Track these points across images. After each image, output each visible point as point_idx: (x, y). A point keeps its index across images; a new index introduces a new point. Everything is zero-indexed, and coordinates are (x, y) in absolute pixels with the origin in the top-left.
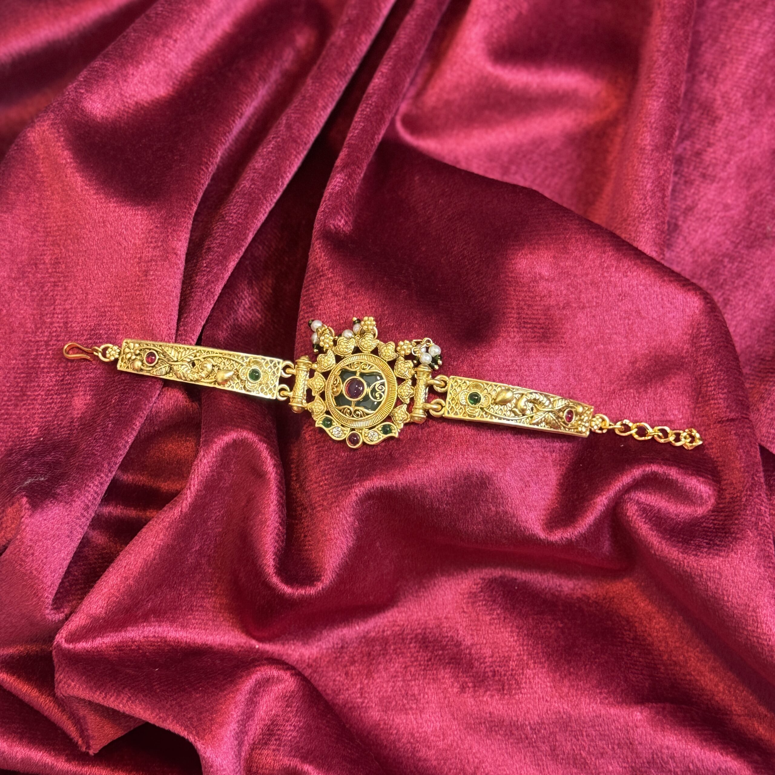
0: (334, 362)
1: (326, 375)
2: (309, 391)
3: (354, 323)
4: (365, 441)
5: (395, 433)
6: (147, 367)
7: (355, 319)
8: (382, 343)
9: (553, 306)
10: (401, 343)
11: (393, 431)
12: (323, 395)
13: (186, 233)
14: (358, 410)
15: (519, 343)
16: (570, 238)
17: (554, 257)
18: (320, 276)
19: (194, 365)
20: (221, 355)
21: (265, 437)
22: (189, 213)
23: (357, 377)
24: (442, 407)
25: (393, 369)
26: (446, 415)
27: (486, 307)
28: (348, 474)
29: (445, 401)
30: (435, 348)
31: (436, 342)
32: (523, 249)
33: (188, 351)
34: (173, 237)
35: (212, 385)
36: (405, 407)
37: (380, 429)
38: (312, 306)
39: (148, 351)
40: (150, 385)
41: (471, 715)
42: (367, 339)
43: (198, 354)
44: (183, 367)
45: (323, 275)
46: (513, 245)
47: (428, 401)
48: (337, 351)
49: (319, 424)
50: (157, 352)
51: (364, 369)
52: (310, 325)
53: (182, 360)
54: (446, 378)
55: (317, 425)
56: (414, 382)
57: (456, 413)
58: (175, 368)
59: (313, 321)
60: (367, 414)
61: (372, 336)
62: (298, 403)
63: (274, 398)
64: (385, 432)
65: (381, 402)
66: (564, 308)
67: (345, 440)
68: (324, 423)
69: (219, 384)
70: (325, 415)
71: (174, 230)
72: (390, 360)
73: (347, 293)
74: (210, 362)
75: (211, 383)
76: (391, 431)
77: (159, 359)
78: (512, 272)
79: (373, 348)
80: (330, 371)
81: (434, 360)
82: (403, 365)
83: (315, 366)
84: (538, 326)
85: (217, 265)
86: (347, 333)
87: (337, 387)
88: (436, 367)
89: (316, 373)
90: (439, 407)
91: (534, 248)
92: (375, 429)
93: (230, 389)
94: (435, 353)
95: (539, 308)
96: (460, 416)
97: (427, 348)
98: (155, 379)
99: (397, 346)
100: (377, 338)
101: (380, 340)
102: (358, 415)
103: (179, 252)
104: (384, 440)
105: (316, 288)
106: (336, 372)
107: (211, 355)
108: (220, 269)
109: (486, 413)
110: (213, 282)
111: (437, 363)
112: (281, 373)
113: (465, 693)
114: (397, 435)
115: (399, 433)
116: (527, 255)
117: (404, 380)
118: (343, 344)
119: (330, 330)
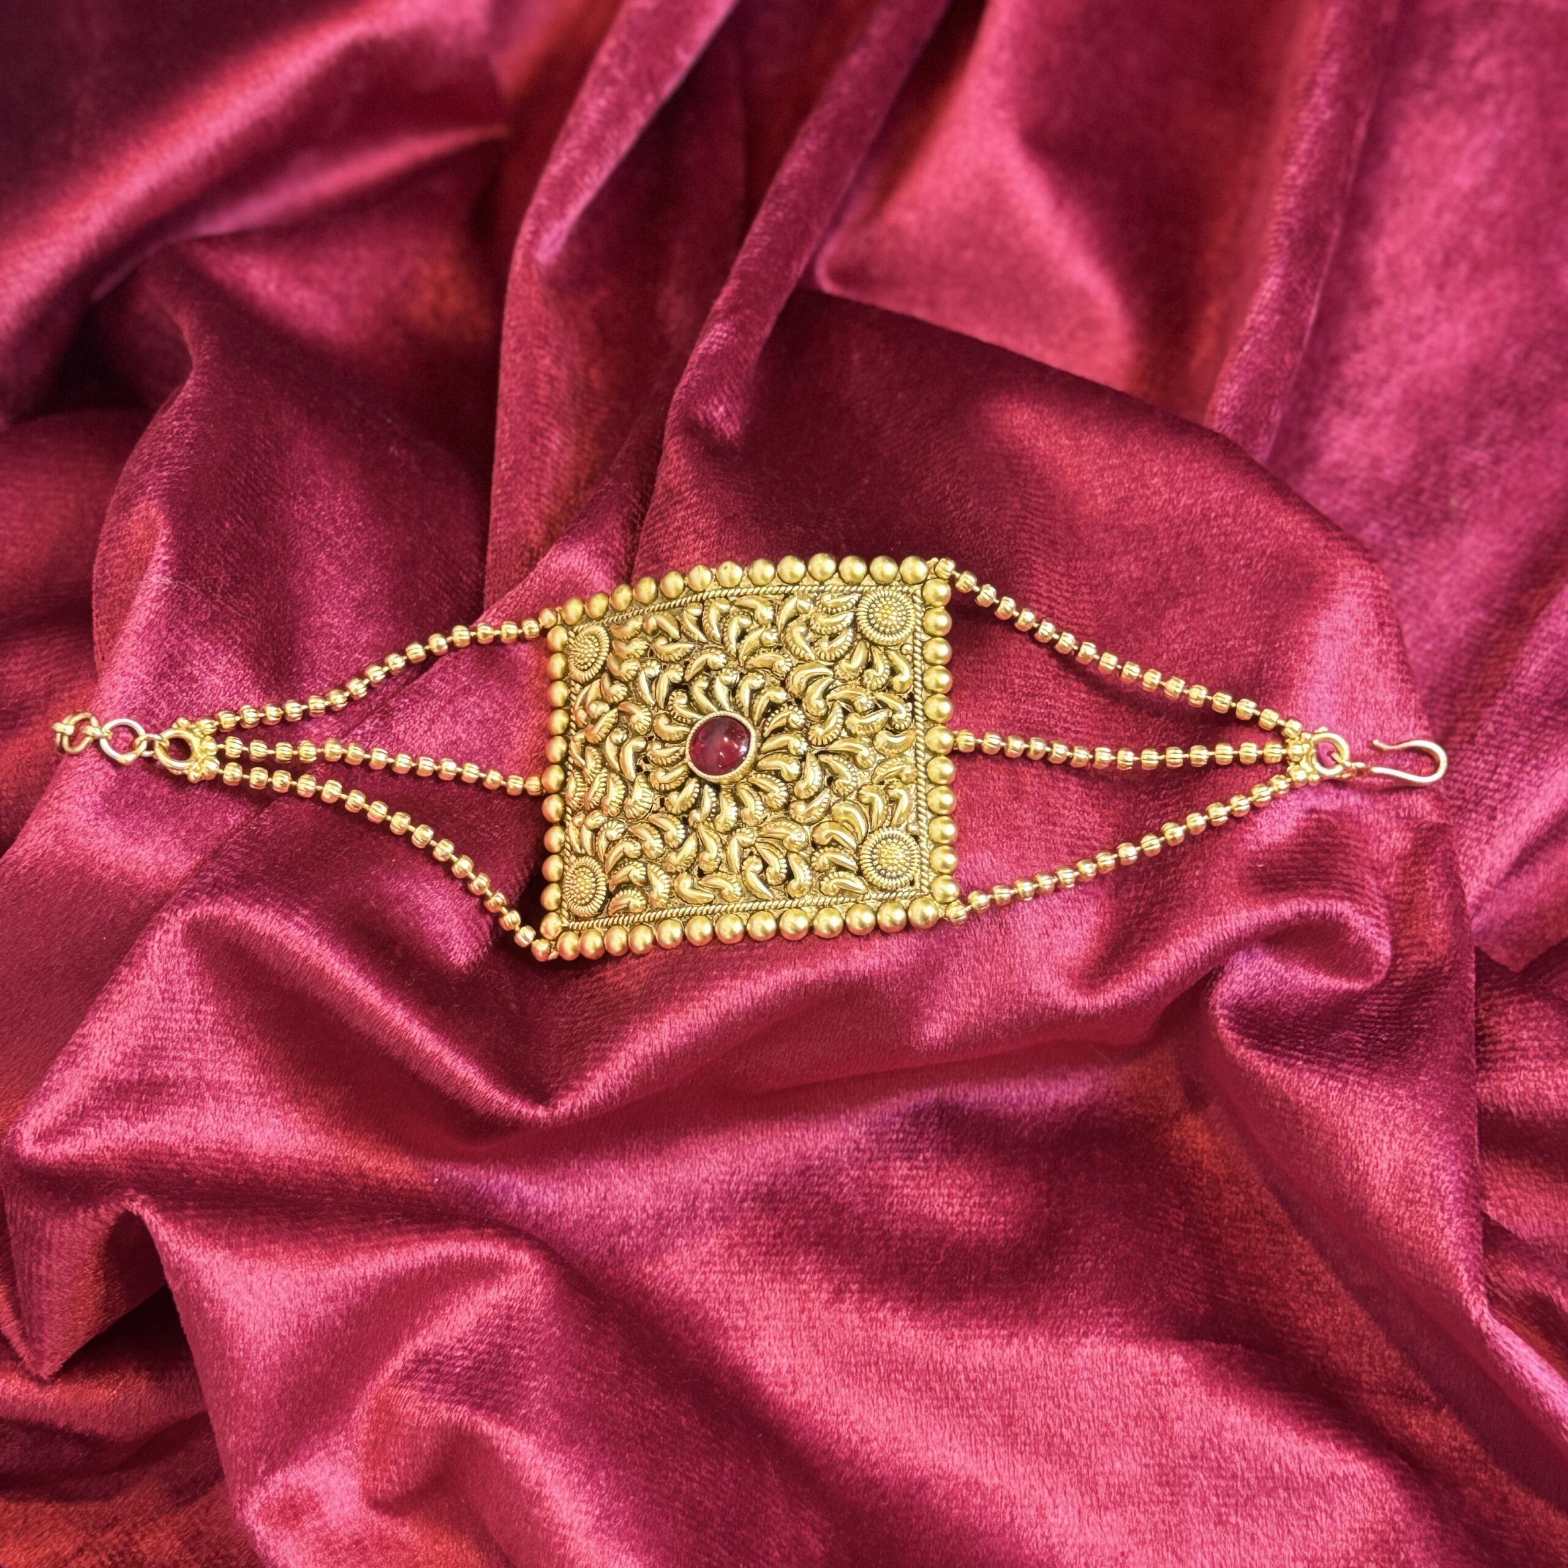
41: (851, 1348)
113: (843, 1301)
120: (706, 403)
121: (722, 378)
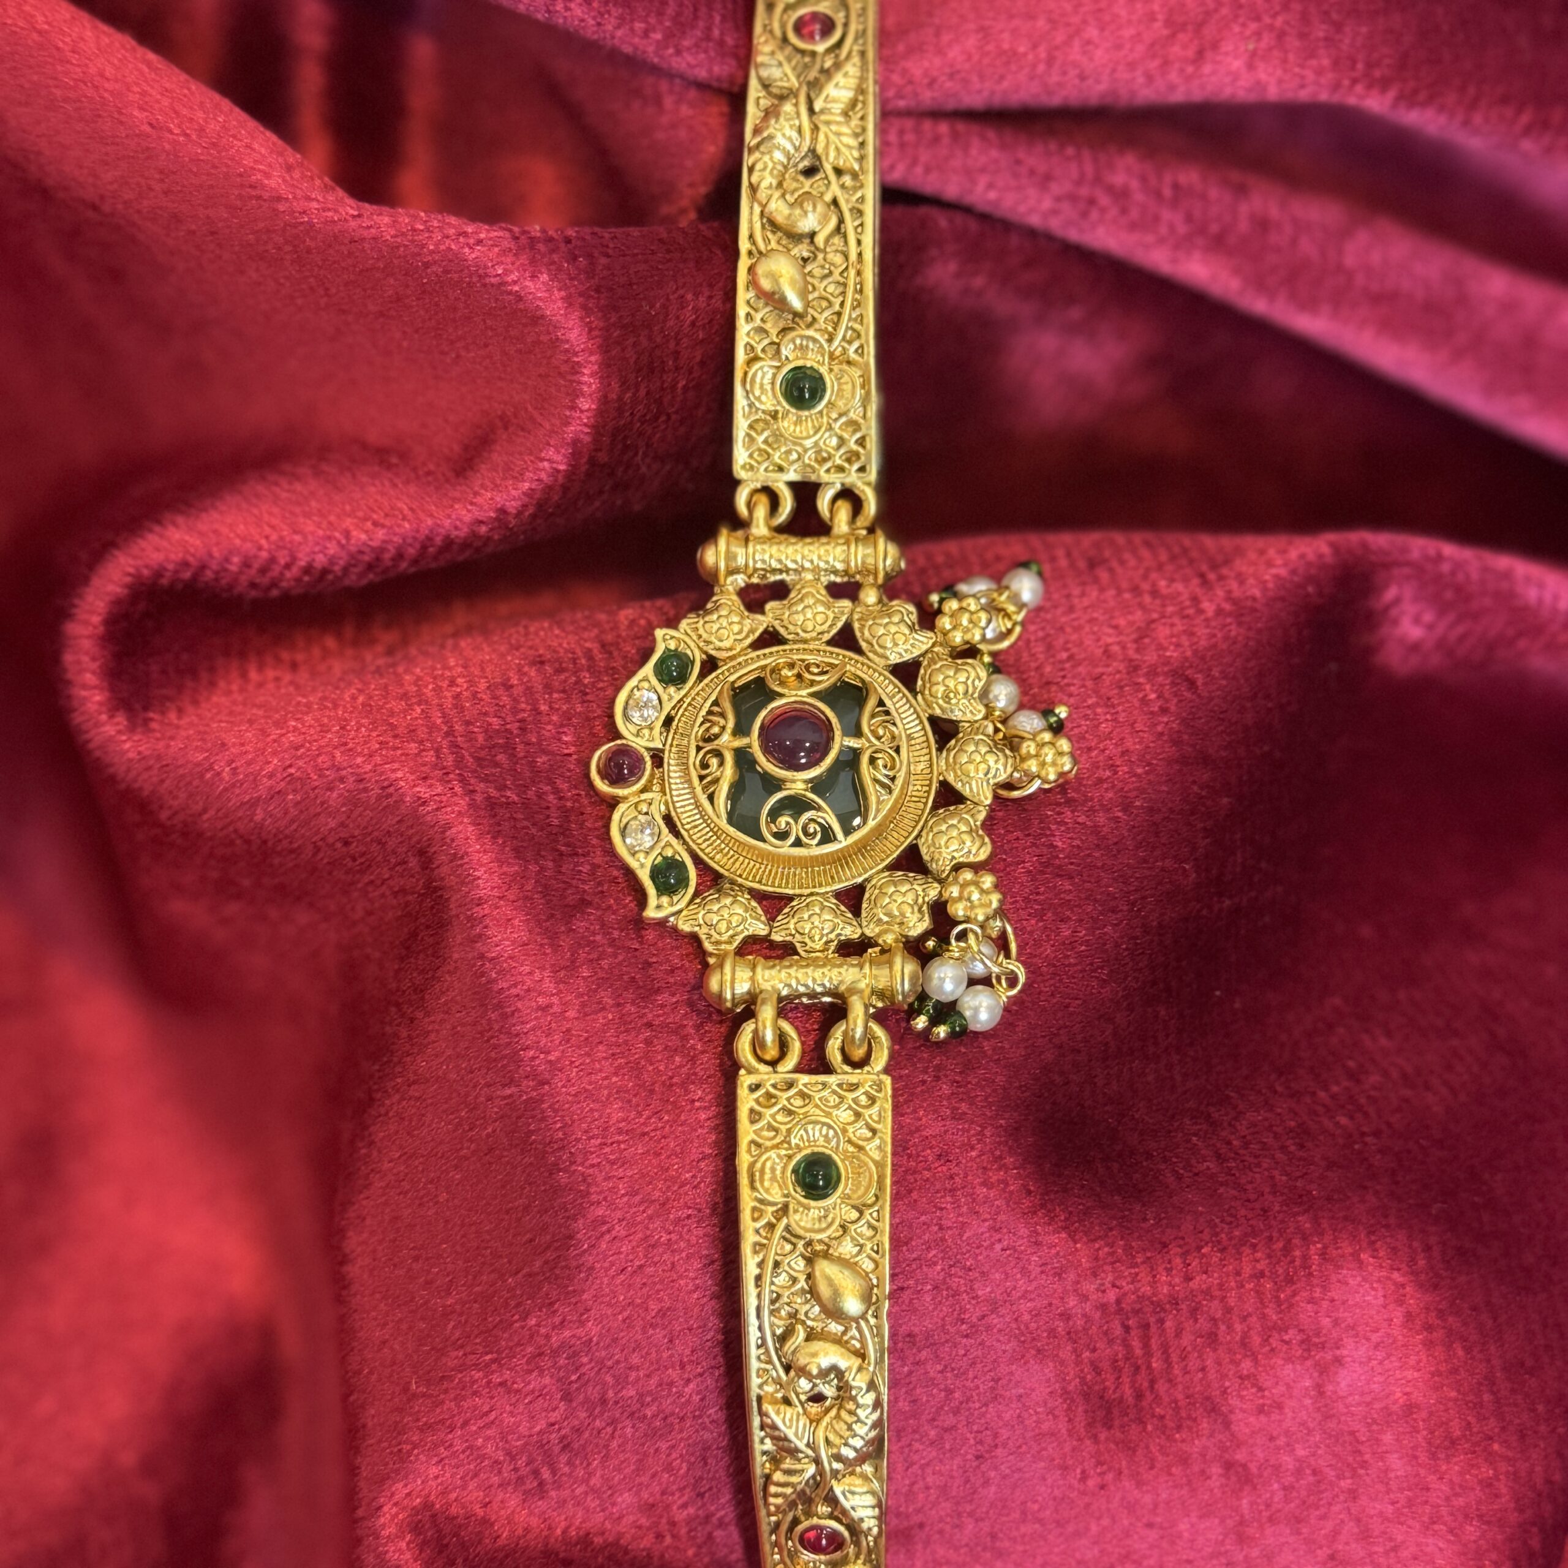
0: (894, 659)
1: (846, 639)
2: (780, 591)
3: (1047, 713)
4: (622, 807)
5: (657, 908)
6: (783, 26)
7: (1062, 712)
8: (982, 816)
9: (1227, 1424)
10: (988, 881)
11: (665, 900)
12: (770, 638)
13: (1280, 81)
14: (721, 764)
15: (1066, 1316)
16: (1490, 1458)
17: (1410, 1409)
18: (1202, 576)
19: (810, 172)
20: (853, 256)
21: (592, 461)
22: (1355, 81)
23: (841, 741)
24: (773, 1063)
25: (893, 867)
26: (745, 1080)
27: (1180, 1178)
28: (497, 765)
29: (798, 1069)
30: (990, 1009)
31: (1012, 1012)
32: (1421, 1286)
33: (853, 142)
34: (1258, 35)
35: (744, 245)
36: (759, 928)
37: (669, 853)
38: (1092, 564)
39: (839, 18)
40: (721, 43)
42: (991, 759)
43: (847, 180)
44: (794, 135)
45: (1205, 582)
46: (1428, 1248)
47: (787, 1007)
48: (933, 661)
49: (665, 639)
50: (839, 44)
51: (872, 761)
52: (1025, 565)
53: (815, 129)
54: (881, 1060)
55: (659, 633)
56: (853, 949)
57: (755, 1116)
58: (788, 107)
59: (1040, 574)
60: (711, 798)
61: (1002, 777)
62: (730, 556)
63: (739, 472)
64: (656, 873)
65: (762, 839)
66: (1228, 1466)
67: (618, 735)
68: (671, 655)
69: (751, 270)
70: (699, 657)
71: (1281, 35)
72: (924, 850)
73: (1152, 673)
74: (824, 220)
75: (751, 237)
76: (666, 889)
77: (813, 54)
78: (1323, 1254)
79: (958, 786)
80: (859, 651)
81: (946, 1011)
82: (910, 898)
83: (870, 596)
84: (1143, 1381)
85: (1189, 218)
86: (1004, 693)
87: (799, 676)
88: (921, 1022)
89: (846, 603)
90: (772, 1053)
91: (1429, 1328)
92: (667, 836)
93: (742, 310)
94: (976, 1010)
95: (1212, 1375)
96: (746, 1131)
97: (986, 981)
98: (744, 55)
99: (976, 867)
100: (996, 797)
101: (992, 809)
102: (705, 765)
103: (1207, 69)
104: (629, 874)
105: (1160, 567)
106: (853, 668)
107: (850, 225)
108: (1172, 228)
109: (771, 1226)
110: (1124, 211)
111: (934, 1022)
112: (832, 483)
114: (651, 913)
115: (662, 923)
116: (1400, 1302)
117: (856, 912)
118: (962, 677)
119: (1010, 632)
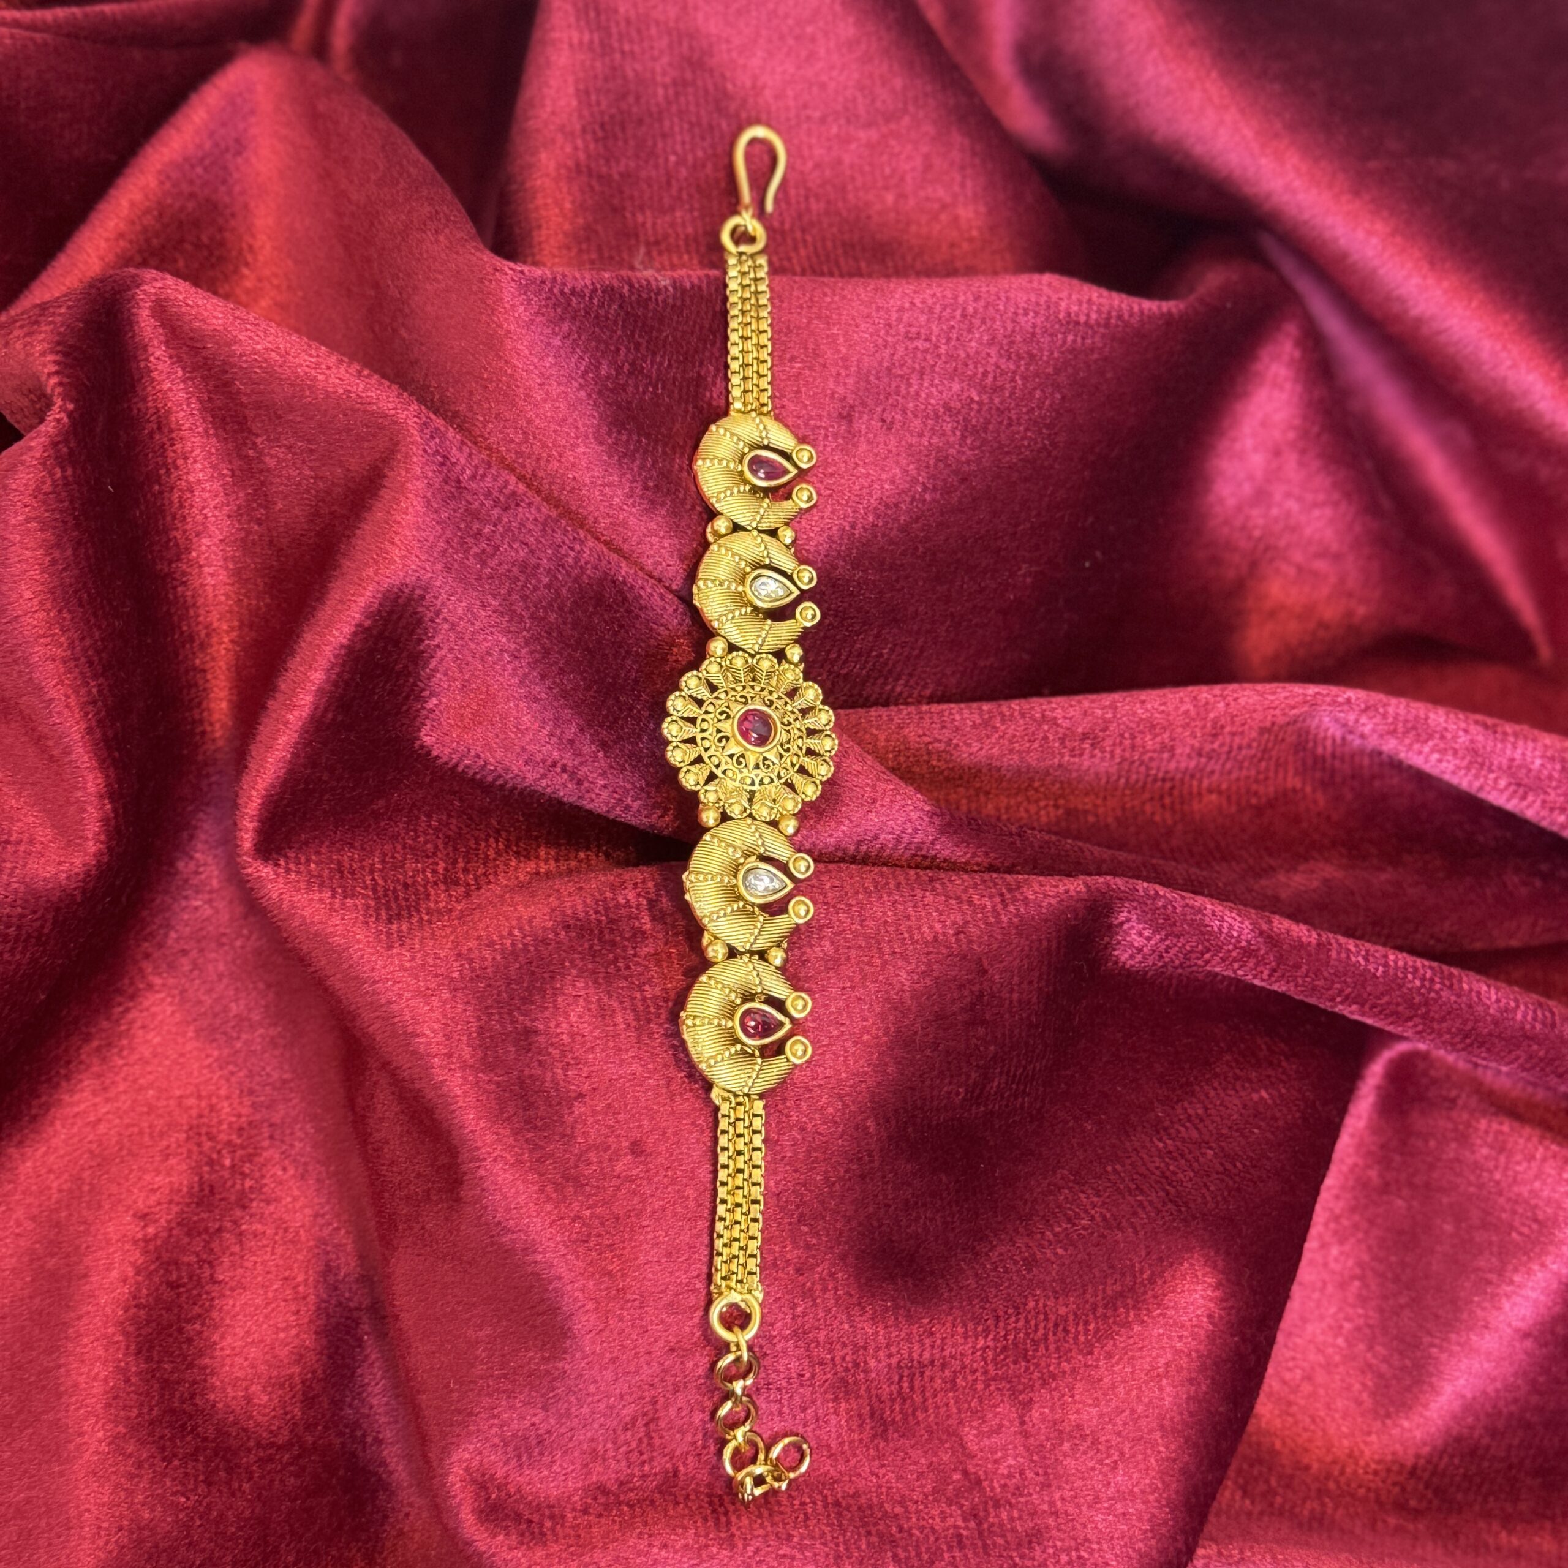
120: (1139, 921)
121: (1178, 937)
